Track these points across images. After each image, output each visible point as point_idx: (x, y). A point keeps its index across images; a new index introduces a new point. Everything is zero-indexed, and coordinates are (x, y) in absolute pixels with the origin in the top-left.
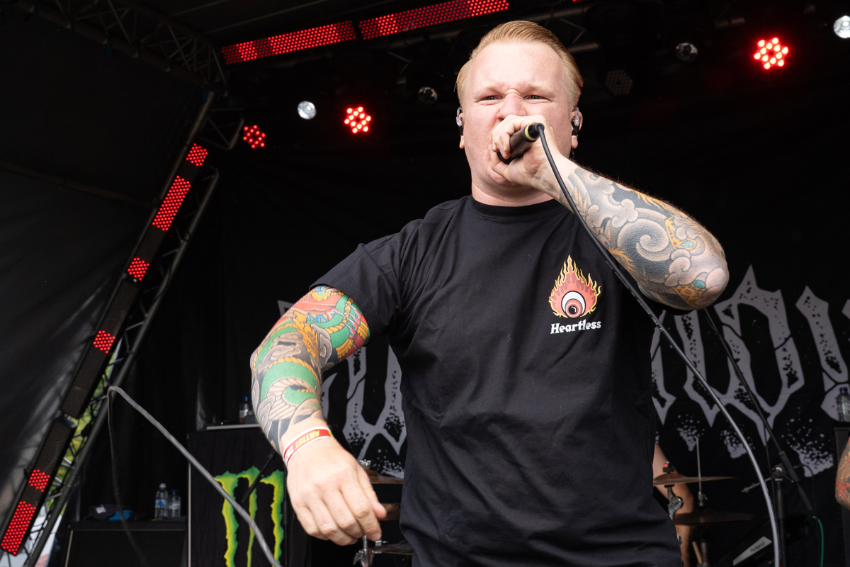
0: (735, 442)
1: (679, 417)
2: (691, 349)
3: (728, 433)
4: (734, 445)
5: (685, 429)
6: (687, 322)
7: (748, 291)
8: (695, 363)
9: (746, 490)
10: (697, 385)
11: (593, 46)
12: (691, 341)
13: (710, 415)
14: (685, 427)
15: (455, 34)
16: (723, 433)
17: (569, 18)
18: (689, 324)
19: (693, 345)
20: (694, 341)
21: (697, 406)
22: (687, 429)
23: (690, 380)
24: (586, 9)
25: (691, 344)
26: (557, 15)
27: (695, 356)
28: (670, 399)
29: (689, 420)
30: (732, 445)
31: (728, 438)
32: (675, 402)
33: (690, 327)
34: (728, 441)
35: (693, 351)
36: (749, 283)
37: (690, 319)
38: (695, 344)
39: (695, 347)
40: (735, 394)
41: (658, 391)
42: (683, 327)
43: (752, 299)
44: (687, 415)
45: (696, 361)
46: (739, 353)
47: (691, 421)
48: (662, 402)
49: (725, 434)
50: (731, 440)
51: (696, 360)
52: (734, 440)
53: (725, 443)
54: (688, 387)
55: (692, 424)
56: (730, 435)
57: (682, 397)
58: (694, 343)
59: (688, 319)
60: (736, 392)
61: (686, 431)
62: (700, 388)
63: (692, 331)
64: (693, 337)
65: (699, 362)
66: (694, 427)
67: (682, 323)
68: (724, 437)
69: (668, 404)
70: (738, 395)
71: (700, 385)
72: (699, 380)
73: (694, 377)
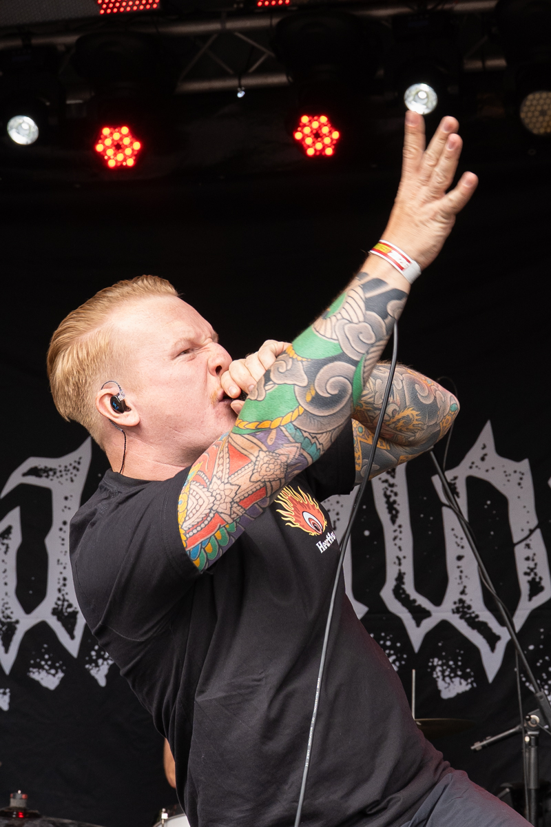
0: (449, 676)
2: (395, 538)
3: (440, 663)
4: (447, 679)
6: (392, 499)
7: (483, 459)
8: (399, 558)
9: (477, 746)
10: (399, 593)
11: (281, 79)
12: (396, 527)
13: (417, 635)
15: (72, 39)
16: (433, 662)
17: (248, 32)
18: (395, 502)
19: (397, 533)
20: (400, 526)
21: (398, 621)
23: (390, 583)
24: (275, 21)
25: (395, 531)
26: (230, 25)
27: (400, 548)
29: (385, 640)
30: (444, 680)
31: (439, 669)
32: (367, 613)
33: (395, 506)
34: (439, 674)
35: (397, 541)
36: (484, 447)
37: (396, 494)
38: (401, 532)
39: (400, 536)
40: (454, 607)
42: (386, 506)
43: (487, 471)
44: (383, 634)
45: (401, 557)
46: (463, 547)
47: (388, 643)
49: (435, 664)
50: (443, 672)
51: (401, 555)
52: (447, 673)
53: (435, 676)
54: (387, 594)
55: (390, 648)
56: (442, 666)
57: (377, 607)
58: (399, 530)
59: (392, 494)
60: (455, 603)
62: (403, 596)
63: (397, 512)
64: (399, 521)
65: (404, 557)
66: (392, 652)
67: (384, 500)
68: (434, 668)
70: (457, 608)
71: (404, 591)
72: (403, 583)
73: (397, 580)
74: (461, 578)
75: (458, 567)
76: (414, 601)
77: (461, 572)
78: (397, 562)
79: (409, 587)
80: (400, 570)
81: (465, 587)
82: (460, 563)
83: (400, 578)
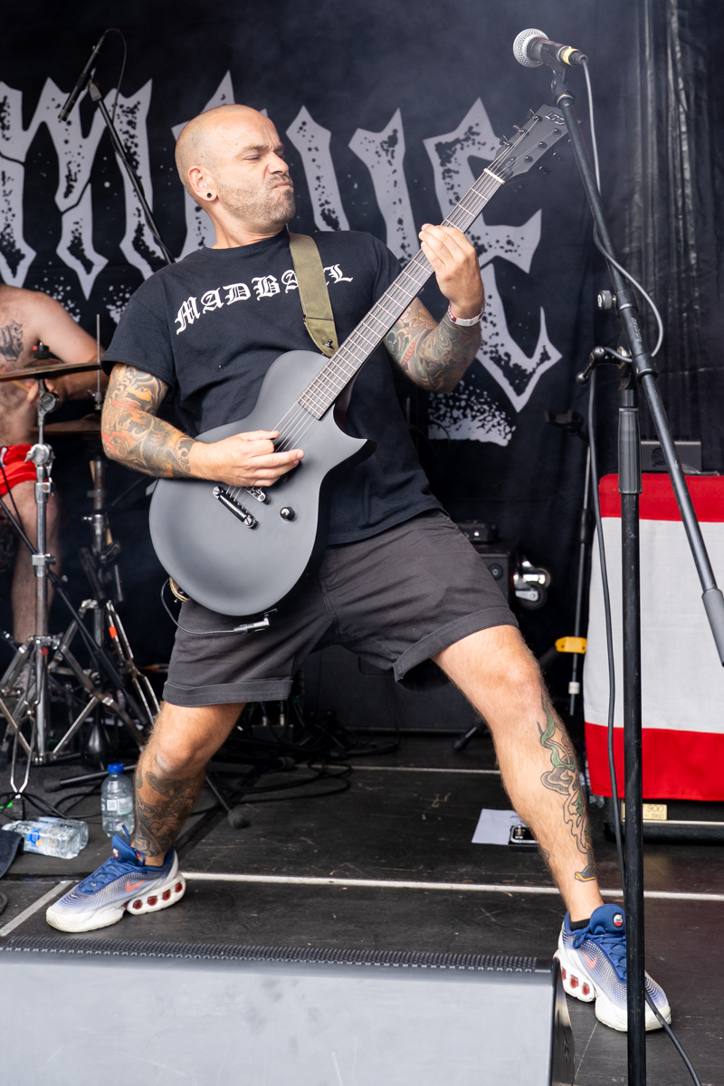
1: (111, 288)
5: (117, 307)
6: (132, 151)
10: (139, 245)
14: (119, 303)
18: (135, 153)
20: (140, 177)
21: (137, 273)
22: (120, 306)
23: (130, 234)
28: (100, 262)
29: (124, 293)
32: (107, 266)
33: (136, 157)
36: (224, 98)
37: (136, 145)
41: (83, 250)
44: (122, 287)
48: (88, 266)
54: (126, 245)
57: (117, 259)
59: (133, 146)
61: (119, 310)
62: (143, 248)
63: (137, 163)
64: (139, 173)
69: (96, 270)
71: (144, 243)
72: (143, 235)
73: (136, 231)
74: (199, 229)
75: (197, 218)
76: (154, 253)
77: (200, 223)
78: (137, 213)
79: (149, 238)
80: (139, 222)
81: (203, 238)
82: (198, 214)
83: (139, 230)
